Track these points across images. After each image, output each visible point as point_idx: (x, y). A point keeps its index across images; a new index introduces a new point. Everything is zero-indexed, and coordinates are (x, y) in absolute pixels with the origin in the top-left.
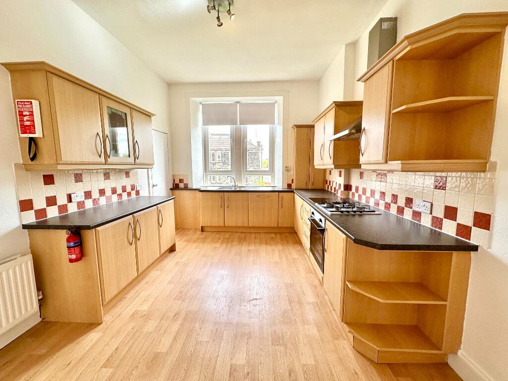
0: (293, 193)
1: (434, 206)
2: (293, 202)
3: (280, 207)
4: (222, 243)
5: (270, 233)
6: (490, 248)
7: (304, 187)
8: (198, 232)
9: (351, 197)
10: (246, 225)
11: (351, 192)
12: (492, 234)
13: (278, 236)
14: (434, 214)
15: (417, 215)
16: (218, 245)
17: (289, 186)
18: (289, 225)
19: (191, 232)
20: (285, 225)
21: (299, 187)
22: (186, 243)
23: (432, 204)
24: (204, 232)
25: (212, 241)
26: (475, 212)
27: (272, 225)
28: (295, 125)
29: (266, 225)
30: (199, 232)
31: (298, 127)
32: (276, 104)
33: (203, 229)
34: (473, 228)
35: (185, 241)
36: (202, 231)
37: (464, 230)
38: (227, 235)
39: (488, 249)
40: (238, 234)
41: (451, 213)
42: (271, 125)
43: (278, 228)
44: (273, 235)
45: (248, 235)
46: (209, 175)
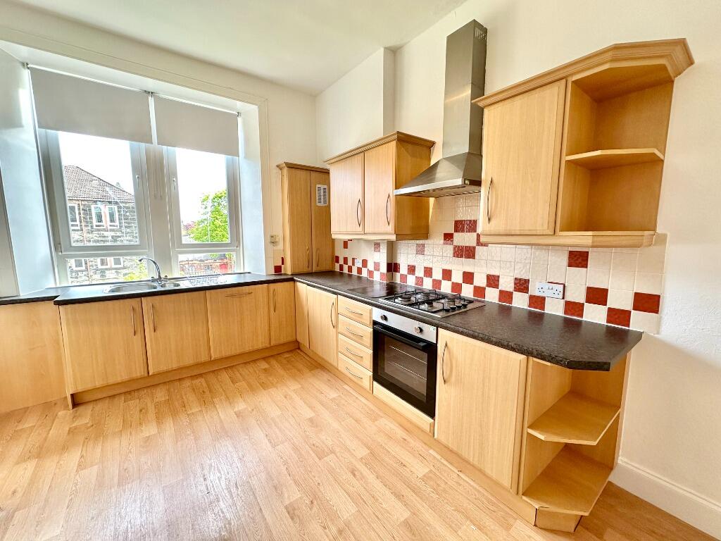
0: (292, 283)
1: (567, 289)
2: (293, 298)
3: (272, 309)
4: (159, 419)
5: (255, 361)
6: (658, 333)
7: (306, 270)
8: (61, 413)
9: (398, 280)
10: (204, 358)
11: (398, 275)
12: (661, 317)
13: (273, 362)
14: (569, 298)
15: (538, 301)
16: (150, 430)
17: (278, 269)
18: (290, 339)
19: (30, 422)
20: (283, 340)
21: (297, 271)
22: (30, 466)
23: (564, 286)
24: (81, 409)
25: (126, 425)
26: (636, 293)
27: (260, 346)
28: (286, 164)
29: (247, 348)
30: (65, 414)
31: (291, 167)
32: (240, 120)
33: (77, 401)
34: (633, 312)
35: (22, 459)
36: (75, 405)
37: (618, 316)
38: (160, 395)
39: (656, 335)
40: (187, 383)
41: (597, 296)
42: (230, 157)
43: (271, 348)
44: (264, 365)
45: (212, 379)
46: (71, 256)
